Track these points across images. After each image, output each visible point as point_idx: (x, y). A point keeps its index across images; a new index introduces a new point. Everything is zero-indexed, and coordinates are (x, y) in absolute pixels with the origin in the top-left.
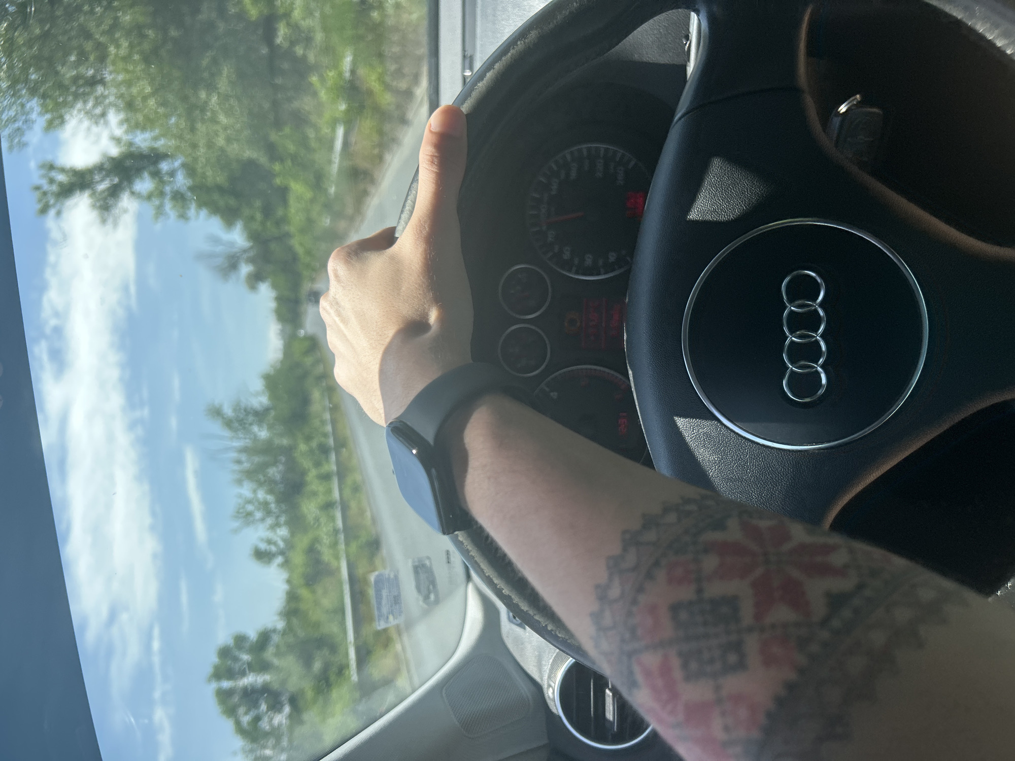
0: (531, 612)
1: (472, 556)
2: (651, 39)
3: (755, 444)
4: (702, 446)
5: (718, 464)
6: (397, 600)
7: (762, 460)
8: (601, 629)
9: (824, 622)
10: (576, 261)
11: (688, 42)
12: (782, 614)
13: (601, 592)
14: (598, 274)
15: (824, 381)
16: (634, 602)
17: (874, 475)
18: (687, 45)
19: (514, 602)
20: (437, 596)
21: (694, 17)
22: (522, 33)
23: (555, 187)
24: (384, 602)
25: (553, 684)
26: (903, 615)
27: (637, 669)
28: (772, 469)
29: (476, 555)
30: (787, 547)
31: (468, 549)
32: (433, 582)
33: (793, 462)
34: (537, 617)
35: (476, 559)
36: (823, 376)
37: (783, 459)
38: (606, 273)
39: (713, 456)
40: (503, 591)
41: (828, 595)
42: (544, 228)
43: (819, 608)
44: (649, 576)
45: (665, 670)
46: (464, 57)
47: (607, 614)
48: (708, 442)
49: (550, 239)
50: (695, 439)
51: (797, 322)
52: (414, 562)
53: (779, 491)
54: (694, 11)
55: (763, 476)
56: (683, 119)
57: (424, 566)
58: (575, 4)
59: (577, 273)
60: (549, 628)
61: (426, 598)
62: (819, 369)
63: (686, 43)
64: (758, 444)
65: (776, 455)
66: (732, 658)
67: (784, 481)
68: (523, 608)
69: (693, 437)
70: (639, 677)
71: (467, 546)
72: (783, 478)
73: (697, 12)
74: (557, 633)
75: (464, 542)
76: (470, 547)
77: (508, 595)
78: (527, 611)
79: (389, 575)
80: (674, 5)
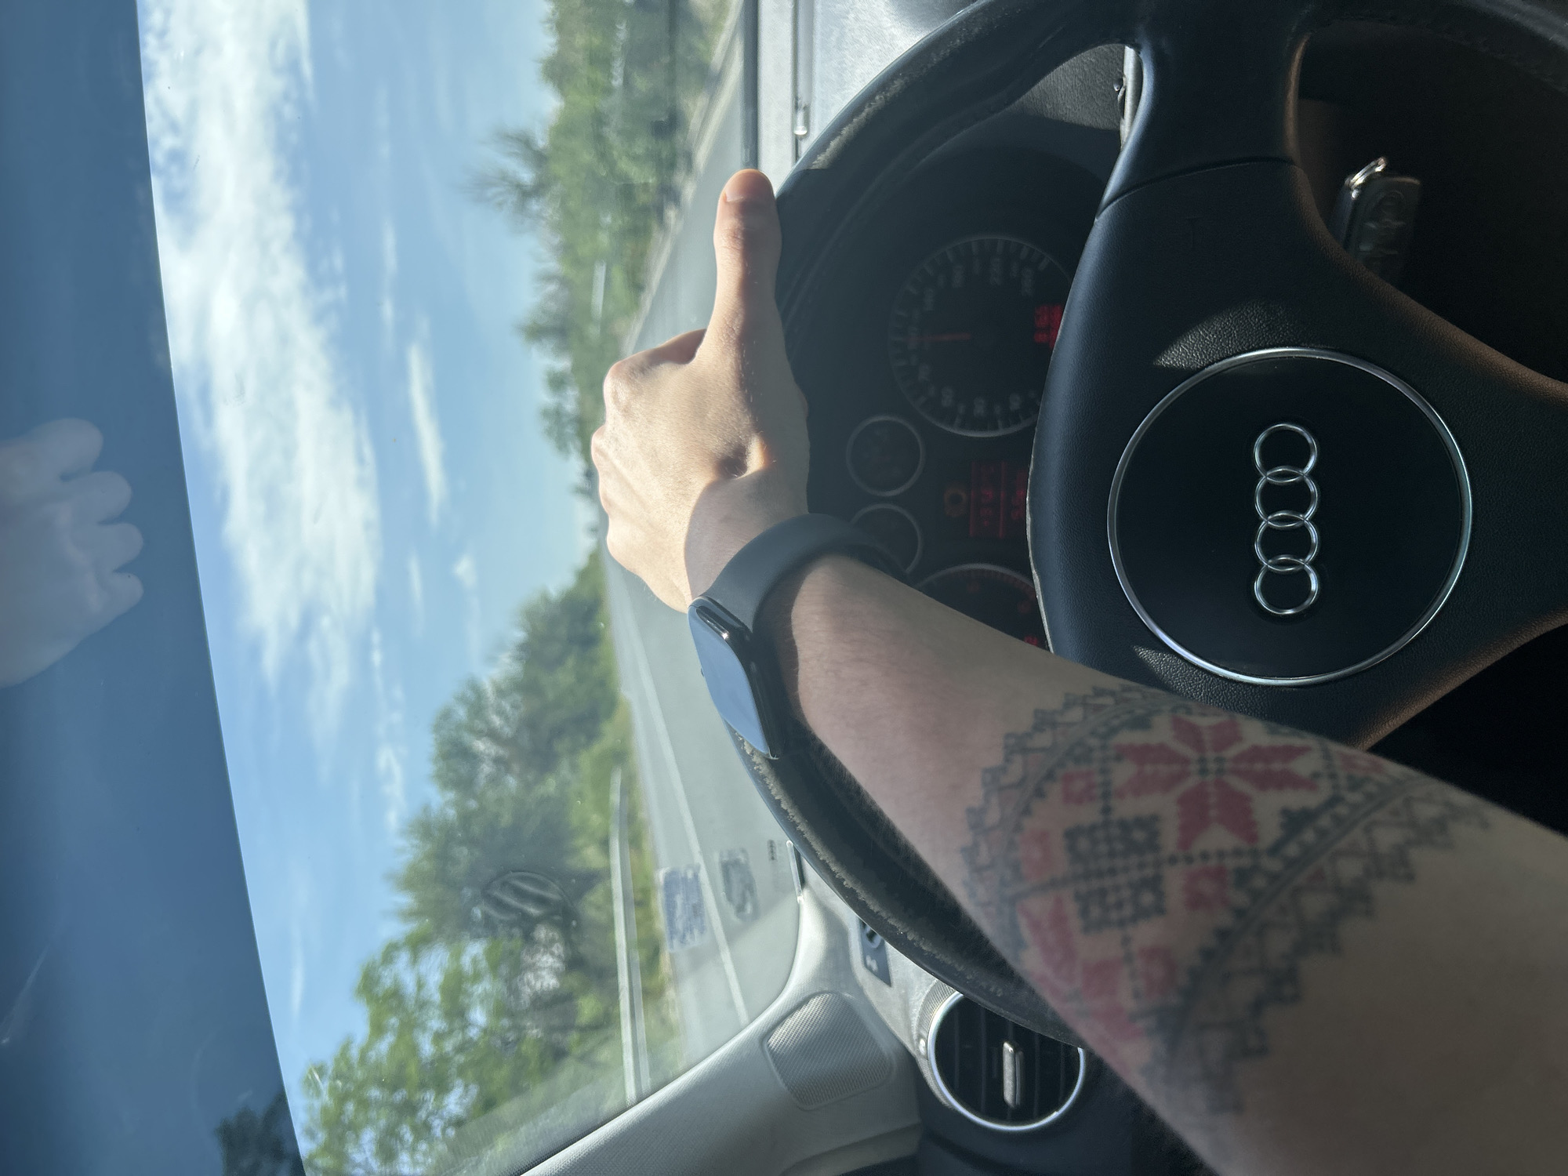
0: (884, 914)
1: (800, 830)
2: (1070, 82)
3: (1212, 676)
6: (697, 911)
7: (1223, 699)
8: (977, 870)
9: (1275, 850)
10: (961, 409)
11: (1122, 90)
12: (1218, 838)
13: (976, 820)
14: (996, 428)
15: (1314, 586)
16: (1018, 828)
18: (1120, 95)
19: (860, 899)
20: (755, 907)
21: (1130, 53)
22: (883, 84)
23: (929, 301)
24: (679, 912)
25: (925, 1034)
26: (1387, 838)
27: (1023, 922)
29: (807, 830)
30: (1232, 752)
31: (794, 822)
32: (749, 887)
34: (892, 922)
35: (805, 835)
36: (1313, 578)
38: (1007, 425)
41: (1286, 812)
42: (914, 362)
43: (1270, 830)
44: (1040, 793)
45: (1059, 920)
46: (796, 107)
47: (984, 849)
49: (923, 375)
51: (1275, 498)
52: (723, 857)
54: (1132, 46)
56: (1115, 203)
57: (736, 863)
58: (958, 41)
59: (962, 427)
60: (910, 937)
61: (740, 909)
62: (1308, 568)
63: (1119, 91)
64: (1216, 676)
66: (1147, 898)
68: (872, 908)
70: (1026, 933)
71: (793, 817)
73: (1137, 48)
74: (921, 945)
75: (789, 811)
76: (797, 819)
78: (877, 912)
79: (686, 874)
80: (1105, 39)
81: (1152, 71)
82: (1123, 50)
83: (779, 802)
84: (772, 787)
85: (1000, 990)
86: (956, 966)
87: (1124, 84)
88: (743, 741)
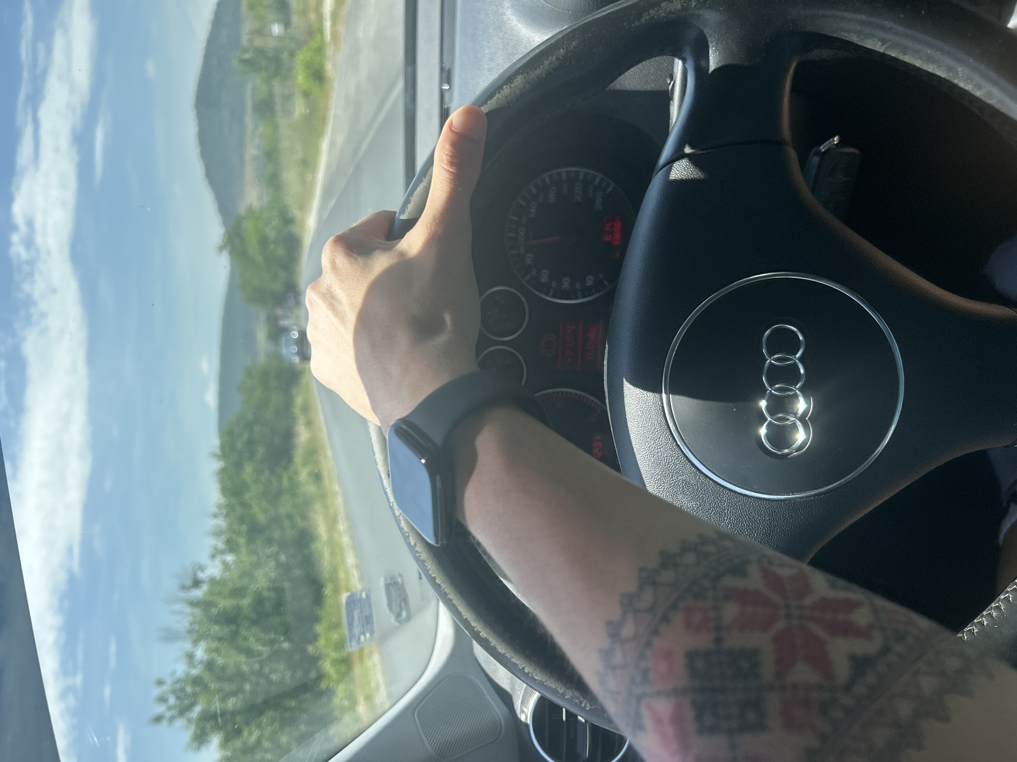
0: (508, 655)
3: (732, 492)
4: (681, 493)
5: (696, 511)
6: (368, 620)
7: (739, 508)
8: (610, 667)
9: (848, 687)
10: (554, 284)
11: (673, 82)
13: (613, 630)
14: (577, 298)
17: (848, 522)
18: (671, 85)
19: (492, 645)
20: (408, 613)
21: (678, 65)
23: (533, 210)
24: (356, 622)
25: (525, 710)
27: (647, 714)
28: (749, 517)
29: (455, 598)
30: (809, 600)
31: (445, 592)
32: (405, 599)
33: (769, 511)
34: (514, 660)
35: (453, 602)
36: (801, 429)
37: (760, 508)
38: (584, 297)
39: (691, 502)
40: (481, 634)
41: (852, 657)
42: (522, 251)
44: (666, 619)
45: (677, 719)
46: (442, 69)
47: (618, 653)
48: (687, 489)
49: (529, 260)
50: (674, 485)
52: (386, 580)
53: (755, 538)
54: (680, 58)
55: (739, 524)
57: (396, 583)
59: (554, 296)
60: (526, 671)
61: (398, 616)
62: (797, 422)
63: (671, 83)
64: (735, 492)
65: (753, 504)
67: (760, 528)
68: (500, 651)
69: (672, 483)
72: (760, 525)
73: (684, 61)
74: (534, 675)
75: (442, 585)
77: (486, 638)
78: (504, 654)
79: (361, 595)
80: (661, 53)
81: (693, 77)
82: (673, 60)
83: (434, 578)
84: (430, 568)
85: (588, 705)
86: (558, 689)
87: (674, 79)
88: (409, 536)
